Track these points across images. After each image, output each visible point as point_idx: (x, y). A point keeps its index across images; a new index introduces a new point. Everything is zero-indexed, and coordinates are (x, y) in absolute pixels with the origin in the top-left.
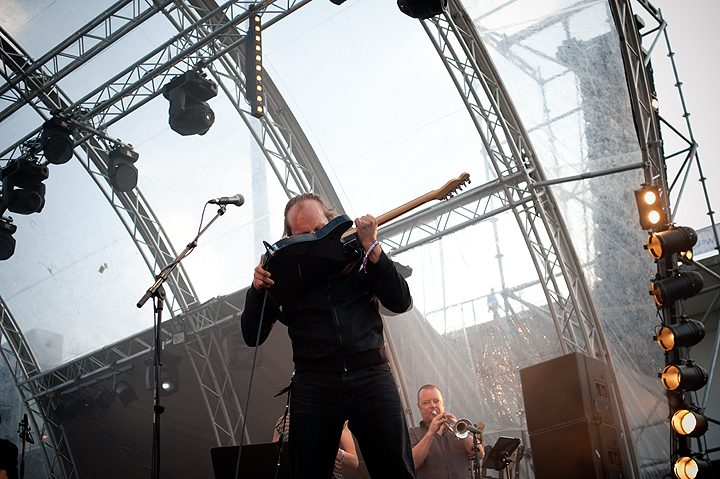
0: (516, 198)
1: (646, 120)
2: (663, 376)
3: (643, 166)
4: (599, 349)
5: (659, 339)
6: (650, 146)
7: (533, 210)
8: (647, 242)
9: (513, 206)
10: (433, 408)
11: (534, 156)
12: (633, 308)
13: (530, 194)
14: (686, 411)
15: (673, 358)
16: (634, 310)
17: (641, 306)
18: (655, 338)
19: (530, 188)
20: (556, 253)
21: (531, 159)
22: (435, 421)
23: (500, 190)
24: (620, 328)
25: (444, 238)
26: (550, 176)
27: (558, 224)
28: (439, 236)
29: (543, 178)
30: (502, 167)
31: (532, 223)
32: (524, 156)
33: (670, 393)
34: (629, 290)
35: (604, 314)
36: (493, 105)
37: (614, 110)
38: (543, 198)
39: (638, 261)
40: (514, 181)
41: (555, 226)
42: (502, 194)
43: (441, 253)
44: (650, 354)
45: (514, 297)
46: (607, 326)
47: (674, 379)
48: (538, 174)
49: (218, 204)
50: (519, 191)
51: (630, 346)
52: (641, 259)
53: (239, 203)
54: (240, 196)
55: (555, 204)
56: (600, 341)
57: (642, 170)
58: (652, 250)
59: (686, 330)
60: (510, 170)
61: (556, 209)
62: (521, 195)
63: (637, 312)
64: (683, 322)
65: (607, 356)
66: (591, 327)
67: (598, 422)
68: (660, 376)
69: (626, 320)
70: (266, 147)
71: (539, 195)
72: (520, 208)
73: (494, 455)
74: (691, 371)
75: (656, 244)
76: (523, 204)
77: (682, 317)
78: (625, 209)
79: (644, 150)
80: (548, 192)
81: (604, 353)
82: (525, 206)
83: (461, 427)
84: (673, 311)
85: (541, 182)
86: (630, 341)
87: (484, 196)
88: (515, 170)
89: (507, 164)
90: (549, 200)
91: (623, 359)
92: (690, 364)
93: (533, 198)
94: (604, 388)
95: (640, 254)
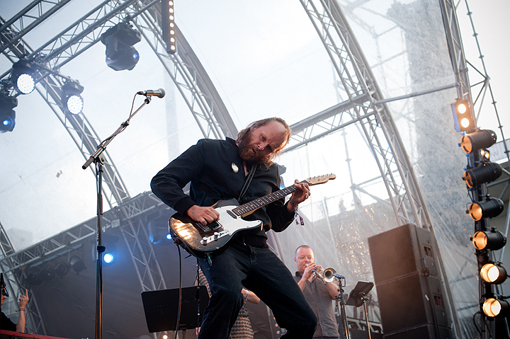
0: (362, 113)
1: (457, 52)
2: (474, 240)
3: (457, 86)
4: (425, 222)
5: (470, 212)
6: (461, 71)
7: (374, 122)
8: (460, 142)
9: (360, 119)
10: (306, 262)
11: (374, 82)
12: (450, 191)
13: (372, 110)
14: (492, 265)
15: (481, 226)
16: (450, 193)
17: (455, 190)
18: (467, 212)
19: (373, 106)
20: (393, 153)
21: (373, 84)
23: (351, 108)
24: (440, 207)
25: (309, 144)
26: (385, 97)
27: (393, 131)
28: (306, 143)
29: (381, 98)
30: (352, 91)
31: (373, 131)
32: (367, 82)
33: (479, 253)
34: (447, 179)
35: (428, 197)
36: (344, 45)
37: (434, 46)
38: (382, 112)
39: (452, 157)
40: (361, 100)
41: (391, 133)
42: (352, 110)
43: (307, 155)
44: (462, 225)
46: (430, 206)
47: (482, 242)
48: (378, 95)
49: (145, 95)
50: (363, 108)
51: (447, 220)
52: (456, 156)
53: (161, 96)
54: (161, 90)
55: (390, 117)
56: (425, 216)
57: (455, 88)
58: (464, 147)
59: (490, 205)
60: (357, 93)
61: (391, 120)
62: (365, 111)
63: (453, 194)
64: (488, 199)
65: (431, 228)
66: (418, 206)
67: (427, 274)
68: (471, 239)
69: (444, 201)
70: (177, 80)
71: (379, 110)
72: (365, 120)
73: (354, 295)
74: (494, 236)
75: (467, 142)
76: (367, 116)
77: (487, 196)
78: (443, 119)
79: (457, 74)
80: (386, 108)
81: (428, 225)
82: (368, 119)
83: (328, 274)
84: (480, 192)
85: (380, 101)
86: (448, 216)
87: (337, 113)
88: (361, 93)
89: (355, 88)
90: (386, 114)
91: (443, 229)
92: (493, 231)
93: (375, 113)
94: (429, 250)
95: (454, 152)
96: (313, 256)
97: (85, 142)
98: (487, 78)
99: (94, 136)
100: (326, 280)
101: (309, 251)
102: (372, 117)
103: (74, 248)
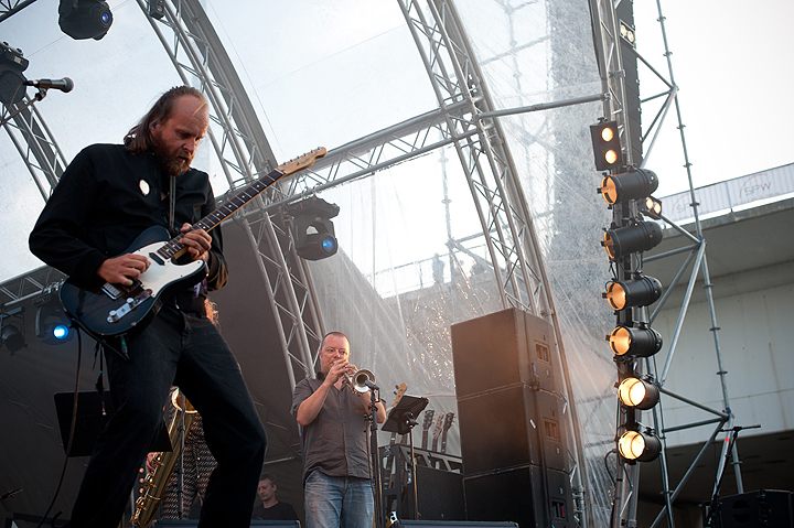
0: (460, 129)
1: (609, 45)
2: (612, 339)
3: (602, 98)
4: (545, 307)
5: (609, 296)
6: (612, 76)
7: (478, 145)
8: (601, 185)
9: (455, 140)
10: (336, 358)
11: (482, 83)
12: (585, 261)
13: (475, 127)
14: (635, 380)
15: (625, 319)
16: (586, 264)
17: (593, 260)
18: (605, 296)
19: (475, 121)
20: (502, 196)
21: (479, 86)
22: (334, 370)
23: (442, 121)
24: (569, 284)
25: (377, 173)
26: (497, 108)
27: (506, 162)
28: (372, 171)
29: (491, 108)
30: (445, 94)
31: (476, 159)
32: (470, 84)
33: (618, 359)
34: (582, 242)
35: (553, 268)
36: (438, 23)
37: (573, 33)
38: (490, 131)
39: (592, 208)
40: (458, 110)
41: (502, 165)
42: (444, 126)
43: (373, 190)
44: (601, 314)
45: (461, 249)
46: (555, 282)
47: (623, 343)
48: (484, 104)
49: (37, 86)
50: (463, 123)
51: (579, 305)
52: (597, 206)
53: (66, 87)
54: (67, 79)
55: (504, 139)
56: (547, 298)
57: (600, 102)
58: (606, 194)
59: (640, 287)
60: (454, 97)
61: (504, 145)
62: (465, 128)
63: (589, 266)
64: (638, 278)
65: (554, 315)
66: (537, 281)
67: (535, 388)
68: (608, 338)
69: (576, 275)
70: (178, 60)
71: (485, 128)
72: (464, 142)
73: (396, 416)
74: (643, 335)
75: (611, 187)
76: (468, 137)
77: (637, 273)
78: (581, 148)
79: (604, 79)
80: (497, 125)
81: (551, 311)
82: (469, 140)
83: (361, 380)
84: (627, 266)
85: (491, 113)
86: (580, 299)
87: (423, 128)
88: (460, 98)
89: (449, 90)
90: (497, 135)
91: (571, 319)
92: (642, 328)
93: (479, 131)
94: (546, 350)
95: (595, 201)
96: (348, 350)
97: (32, 146)
98: (673, 88)
99: (49, 140)
100: (357, 388)
101: (343, 342)
102: (475, 138)
103: (10, 313)
